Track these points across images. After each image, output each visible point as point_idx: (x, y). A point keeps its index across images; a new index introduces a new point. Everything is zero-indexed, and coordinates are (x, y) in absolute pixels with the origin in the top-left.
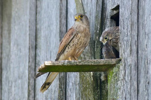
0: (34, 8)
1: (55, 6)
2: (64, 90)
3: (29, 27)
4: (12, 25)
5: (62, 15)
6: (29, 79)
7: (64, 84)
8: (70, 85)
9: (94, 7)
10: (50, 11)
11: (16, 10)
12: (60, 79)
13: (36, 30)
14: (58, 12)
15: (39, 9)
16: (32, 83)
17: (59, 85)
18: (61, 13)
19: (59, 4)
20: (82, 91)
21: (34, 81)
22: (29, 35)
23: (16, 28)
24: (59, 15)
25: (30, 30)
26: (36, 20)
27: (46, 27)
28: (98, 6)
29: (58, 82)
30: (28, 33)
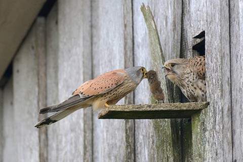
0: (88, 38)
1: (117, 35)
2: (132, 145)
3: (84, 62)
4: (60, 61)
5: (127, 47)
6: (85, 132)
7: (132, 137)
8: (140, 138)
9: (171, 34)
10: (110, 41)
11: (65, 40)
12: (126, 130)
13: (92, 66)
14: (122, 42)
15: (95, 39)
16: (88, 136)
17: (126, 138)
18: (126, 44)
19: (122, 32)
20: (158, 145)
21: (91, 134)
22: (84, 72)
23: (65, 64)
24: (122, 46)
25: (84, 66)
26: (92, 53)
27: (105, 63)
28: (176, 33)
29: (124, 135)
30: (81, 71)
